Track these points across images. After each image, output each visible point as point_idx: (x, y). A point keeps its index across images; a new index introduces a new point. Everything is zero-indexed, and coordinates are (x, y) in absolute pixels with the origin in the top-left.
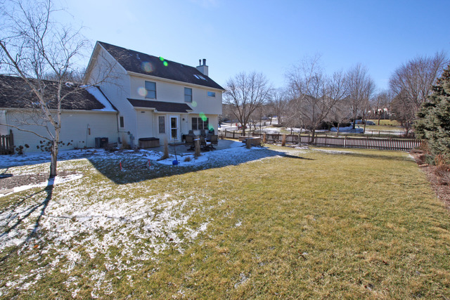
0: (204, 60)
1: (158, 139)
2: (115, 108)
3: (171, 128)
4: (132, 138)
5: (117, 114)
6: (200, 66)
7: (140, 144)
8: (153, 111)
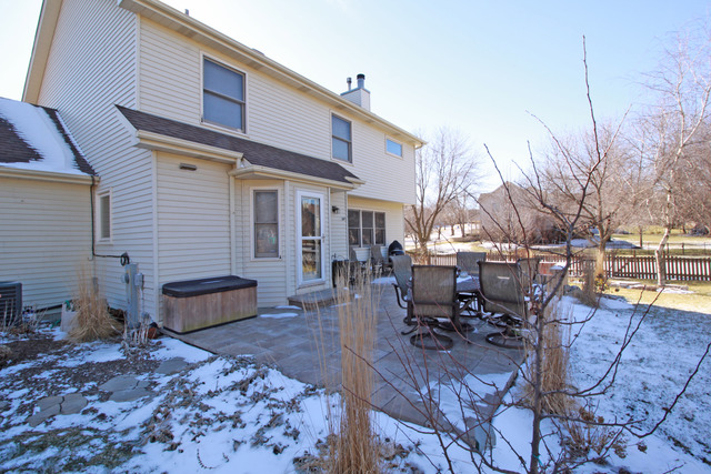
0: (361, 77)
1: (253, 284)
2: (81, 163)
3: (300, 238)
4: (134, 282)
5: (93, 187)
6: (350, 92)
7: (168, 312)
8: (232, 165)
